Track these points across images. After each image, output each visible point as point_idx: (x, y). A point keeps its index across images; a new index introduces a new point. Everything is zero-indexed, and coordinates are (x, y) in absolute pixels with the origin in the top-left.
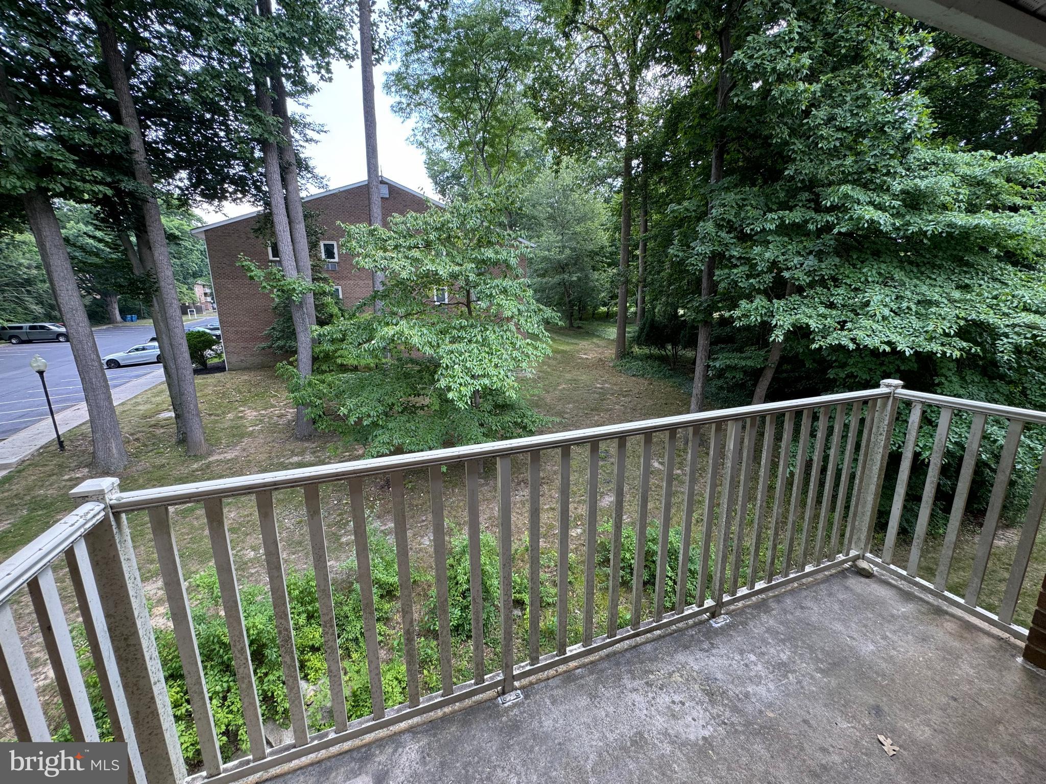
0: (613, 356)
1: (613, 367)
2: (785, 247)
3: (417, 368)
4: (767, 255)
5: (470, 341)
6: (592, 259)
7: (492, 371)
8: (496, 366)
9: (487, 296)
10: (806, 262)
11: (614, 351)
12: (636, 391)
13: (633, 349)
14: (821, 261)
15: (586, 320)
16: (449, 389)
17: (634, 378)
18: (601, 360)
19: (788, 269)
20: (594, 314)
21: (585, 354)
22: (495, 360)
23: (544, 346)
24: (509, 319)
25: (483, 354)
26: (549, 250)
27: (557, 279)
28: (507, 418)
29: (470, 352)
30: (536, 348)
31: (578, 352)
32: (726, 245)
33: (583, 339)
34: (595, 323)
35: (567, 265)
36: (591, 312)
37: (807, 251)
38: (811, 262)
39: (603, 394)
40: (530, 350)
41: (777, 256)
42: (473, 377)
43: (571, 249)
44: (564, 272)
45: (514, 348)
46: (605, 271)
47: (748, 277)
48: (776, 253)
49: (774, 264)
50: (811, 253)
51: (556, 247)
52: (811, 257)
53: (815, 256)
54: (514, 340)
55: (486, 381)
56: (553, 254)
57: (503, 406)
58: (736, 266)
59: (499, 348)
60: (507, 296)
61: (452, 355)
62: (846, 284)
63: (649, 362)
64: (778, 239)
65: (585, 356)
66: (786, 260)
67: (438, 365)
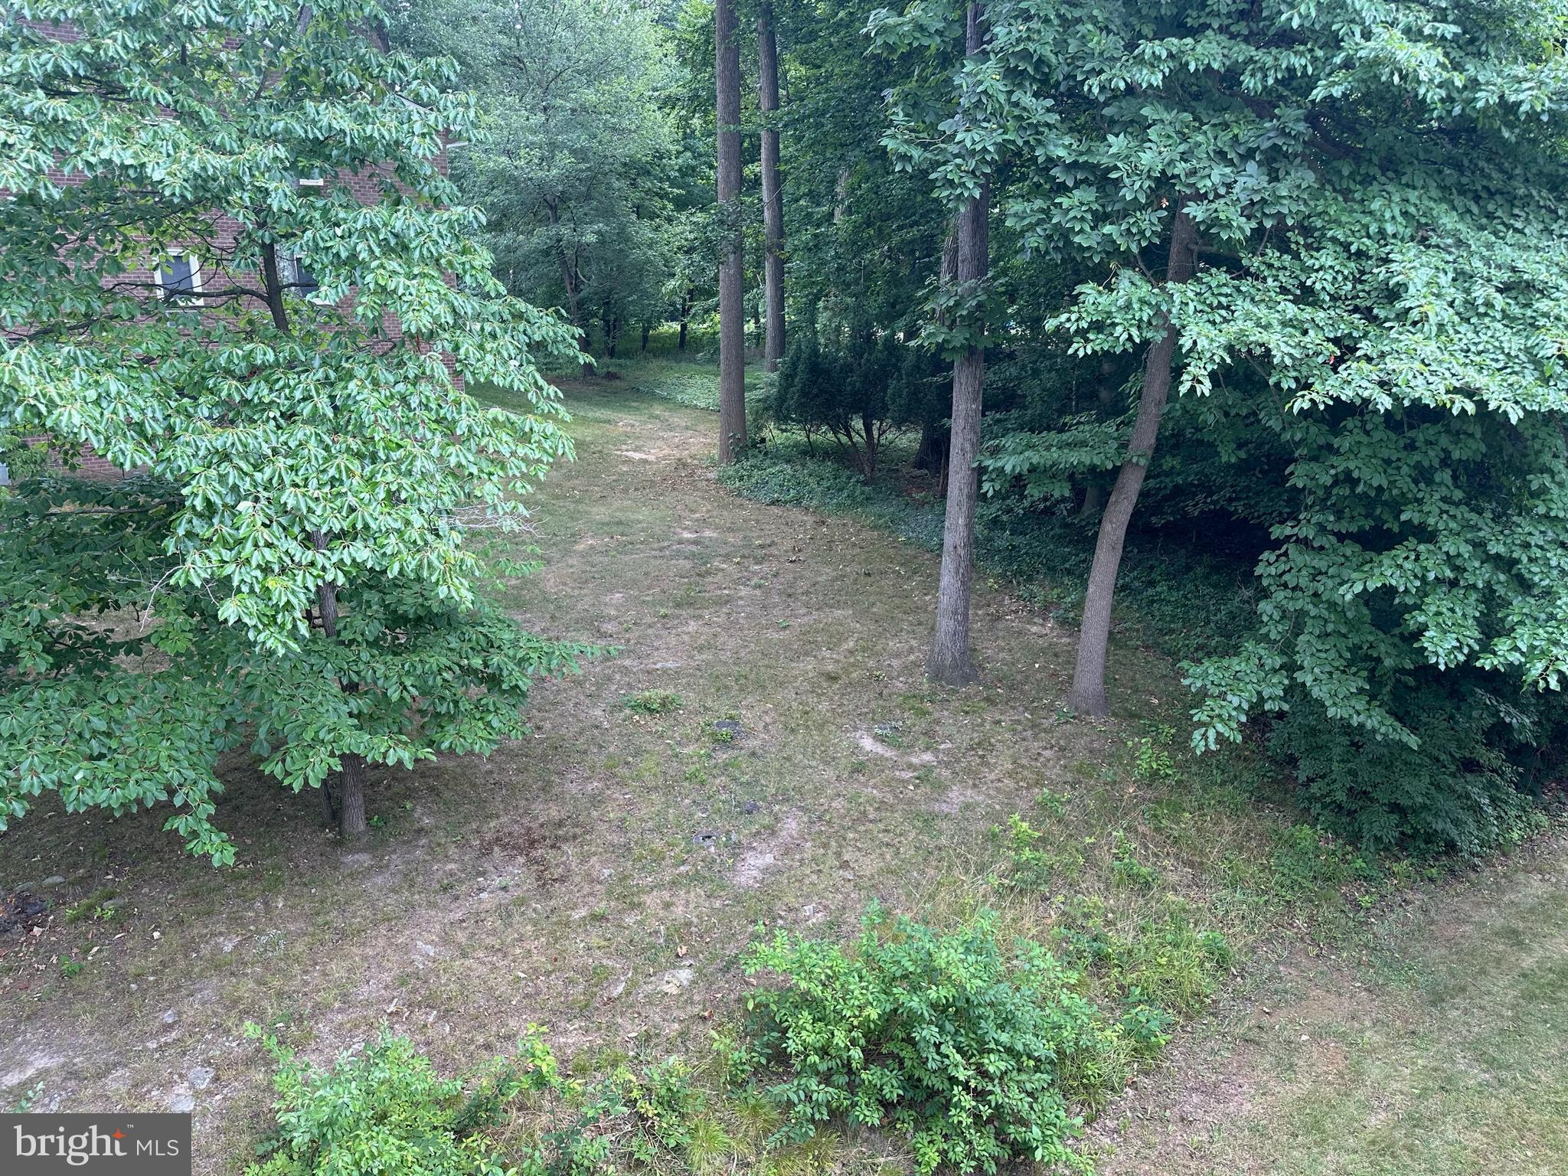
0: (715, 452)
1: (719, 480)
2: (1185, 139)
3: (101, 513)
4: (1146, 158)
5: (290, 416)
6: (634, 185)
7: (378, 516)
8: (393, 498)
9: (338, 262)
10: (1241, 180)
11: (715, 438)
12: (788, 544)
13: (765, 433)
14: (1274, 178)
15: (627, 354)
16: (224, 587)
17: (775, 510)
18: (681, 464)
19: (1200, 197)
20: (645, 338)
21: (637, 449)
22: (389, 478)
23: (550, 427)
24: (421, 340)
25: (343, 460)
26: (509, 154)
27: (541, 236)
28: (435, 659)
29: (291, 454)
30: (525, 438)
31: (618, 442)
32: (1036, 128)
33: (625, 407)
34: (654, 364)
35: (564, 198)
36: (639, 332)
37: (1242, 150)
38: (1252, 179)
39: (701, 559)
40: (504, 442)
41: (1171, 162)
42: (309, 540)
43: (573, 152)
44: (557, 220)
45: (452, 437)
46: (669, 220)
47: (1100, 218)
48: (1167, 155)
49: (1163, 182)
50: (1249, 154)
51: (531, 146)
52: (1251, 167)
53: (1260, 164)
54: (446, 411)
55: (361, 552)
56: (524, 165)
57: (419, 620)
58: (1063, 189)
59: (396, 436)
60: (409, 263)
61: (225, 467)
62: (1334, 240)
63: (811, 465)
64: (1167, 117)
65: (637, 456)
66: (1193, 173)
67: (177, 504)
